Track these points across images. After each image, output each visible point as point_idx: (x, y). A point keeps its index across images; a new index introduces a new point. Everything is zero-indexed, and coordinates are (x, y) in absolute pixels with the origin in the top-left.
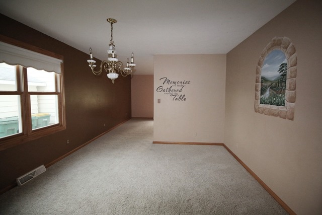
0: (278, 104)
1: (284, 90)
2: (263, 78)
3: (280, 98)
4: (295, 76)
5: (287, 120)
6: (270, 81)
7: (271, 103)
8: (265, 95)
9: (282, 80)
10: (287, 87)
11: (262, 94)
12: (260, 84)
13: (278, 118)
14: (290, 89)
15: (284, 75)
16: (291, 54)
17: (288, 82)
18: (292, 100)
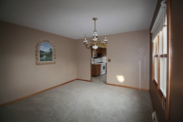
0: (50, 60)
1: (52, 56)
2: (40, 51)
3: (51, 58)
4: (55, 53)
5: (54, 64)
6: (46, 53)
7: (47, 60)
8: (43, 58)
9: (51, 53)
10: (53, 55)
11: (41, 57)
12: (39, 53)
13: (50, 64)
14: (54, 56)
15: (52, 52)
16: (53, 47)
17: (53, 54)
18: (55, 59)
